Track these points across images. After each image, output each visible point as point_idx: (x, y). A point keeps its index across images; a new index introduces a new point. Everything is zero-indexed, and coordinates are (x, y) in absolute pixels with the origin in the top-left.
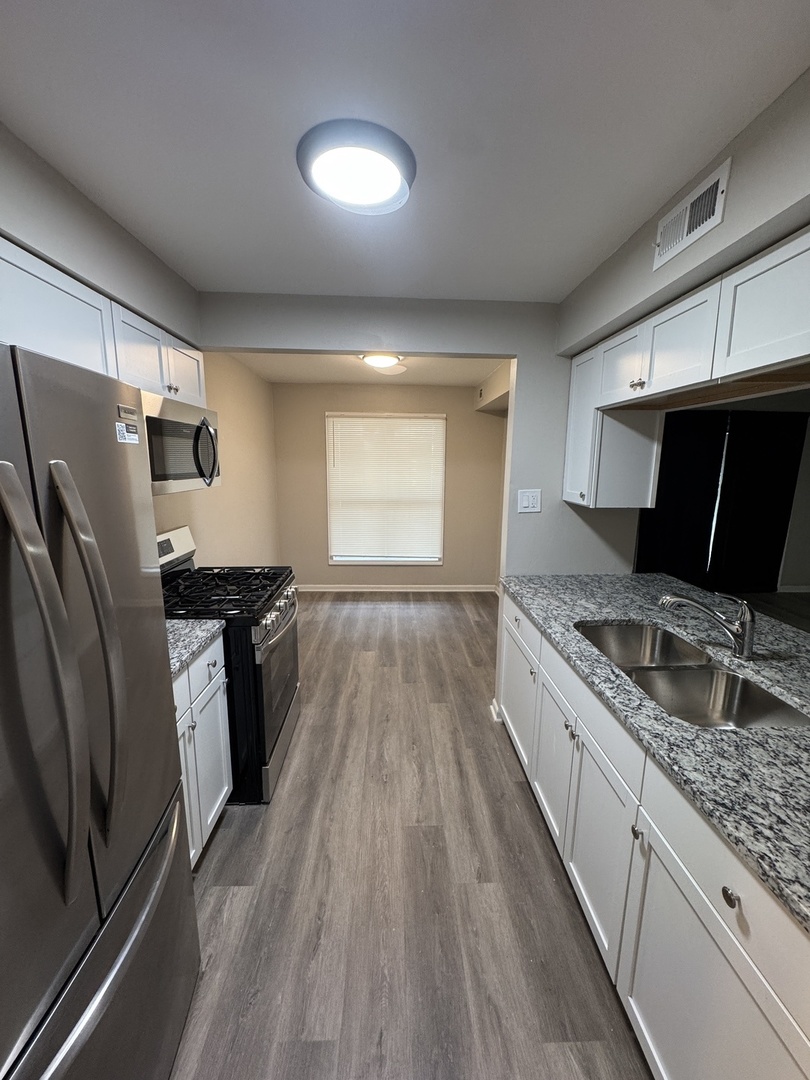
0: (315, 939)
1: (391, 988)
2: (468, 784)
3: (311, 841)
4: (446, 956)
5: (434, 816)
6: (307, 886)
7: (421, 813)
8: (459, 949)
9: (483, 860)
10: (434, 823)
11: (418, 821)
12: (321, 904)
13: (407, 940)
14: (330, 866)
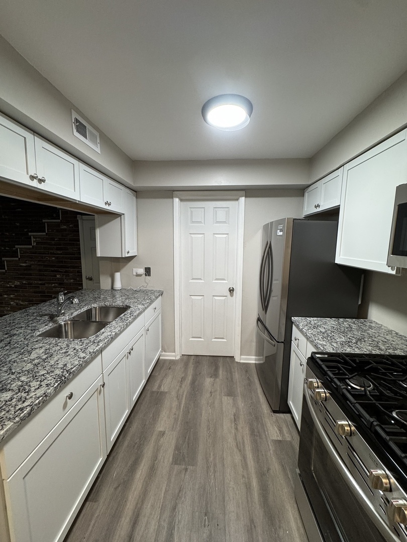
0: (236, 418)
1: (208, 404)
2: (137, 504)
3: (252, 462)
4: (188, 409)
5: (175, 473)
6: (246, 437)
7: (183, 475)
8: (183, 411)
9: (158, 440)
10: (176, 467)
11: (186, 470)
12: (236, 429)
13: (201, 415)
14: (237, 445)
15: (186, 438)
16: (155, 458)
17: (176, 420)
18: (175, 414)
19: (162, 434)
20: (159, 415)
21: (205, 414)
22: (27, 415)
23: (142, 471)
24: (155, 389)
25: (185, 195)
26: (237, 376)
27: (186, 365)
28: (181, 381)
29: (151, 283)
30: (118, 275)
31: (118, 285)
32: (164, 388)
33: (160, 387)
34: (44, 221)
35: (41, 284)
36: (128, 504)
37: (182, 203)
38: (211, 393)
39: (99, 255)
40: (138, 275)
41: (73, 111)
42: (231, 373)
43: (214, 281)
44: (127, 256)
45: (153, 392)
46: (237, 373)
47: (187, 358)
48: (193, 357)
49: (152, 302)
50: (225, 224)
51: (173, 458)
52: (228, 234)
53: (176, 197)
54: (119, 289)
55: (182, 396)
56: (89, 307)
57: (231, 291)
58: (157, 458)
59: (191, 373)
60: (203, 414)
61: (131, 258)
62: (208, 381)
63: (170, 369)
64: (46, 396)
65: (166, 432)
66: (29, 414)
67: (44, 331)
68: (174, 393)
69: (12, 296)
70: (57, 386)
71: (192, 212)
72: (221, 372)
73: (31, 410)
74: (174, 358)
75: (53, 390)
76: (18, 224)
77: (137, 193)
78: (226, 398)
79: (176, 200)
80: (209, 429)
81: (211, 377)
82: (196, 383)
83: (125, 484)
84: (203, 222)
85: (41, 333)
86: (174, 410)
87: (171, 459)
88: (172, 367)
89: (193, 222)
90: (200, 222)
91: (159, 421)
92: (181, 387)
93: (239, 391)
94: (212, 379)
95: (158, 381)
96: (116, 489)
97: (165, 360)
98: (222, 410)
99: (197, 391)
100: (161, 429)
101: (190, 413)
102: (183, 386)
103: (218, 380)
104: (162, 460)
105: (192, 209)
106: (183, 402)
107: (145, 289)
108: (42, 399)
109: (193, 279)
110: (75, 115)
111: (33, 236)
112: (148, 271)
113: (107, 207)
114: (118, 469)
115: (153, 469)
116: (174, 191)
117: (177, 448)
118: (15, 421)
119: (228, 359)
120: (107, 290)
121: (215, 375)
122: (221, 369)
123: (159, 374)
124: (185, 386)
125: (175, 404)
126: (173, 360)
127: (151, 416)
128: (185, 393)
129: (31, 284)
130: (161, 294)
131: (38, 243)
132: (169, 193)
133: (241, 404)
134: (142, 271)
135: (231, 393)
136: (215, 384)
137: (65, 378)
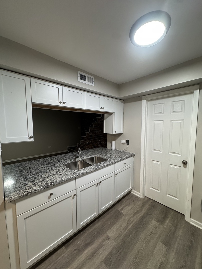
0: (161, 266)
4: (130, 234)
8: (127, 232)
10: (104, 265)
15: (118, 251)
16: (97, 249)
17: (120, 235)
18: (121, 231)
19: (108, 238)
20: (113, 226)
21: (139, 245)
22: (25, 195)
23: (88, 251)
24: (119, 209)
25: (149, 97)
26: (180, 232)
27: (145, 204)
28: (136, 213)
29: (129, 149)
30: (113, 142)
31: (113, 148)
32: (124, 212)
33: (122, 209)
34: (97, 118)
35: (94, 143)
36: (74, 263)
37: (149, 102)
38: (151, 232)
39: (104, 132)
40: (123, 144)
41: (78, 71)
42: (176, 227)
43: (170, 154)
44: (115, 133)
45: (117, 210)
46: (181, 231)
47: (147, 200)
48: (151, 201)
49: (122, 160)
50: (182, 113)
51: (105, 258)
52: (183, 120)
53: (144, 99)
54: (113, 149)
55: (131, 223)
56: (93, 156)
57: (185, 163)
58: (98, 250)
59: (145, 211)
60: (137, 244)
61: (119, 135)
62: (154, 223)
63: (133, 201)
64: (36, 190)
65: (111, 239)
66: (26, 195)
67: (69, 163)
68: (127, 218)
69: (87, 146)
70: (43, 188)
71: (155, 107)
72: (167, 221)
73: (27, 194)
74: (139, 196)
75: (40, 189)
76: (94, 120)
77: (124, 101)
78: (161, 244)
79: (144, 102)
80: (136, 258)
81: (157, 221)
82: (145, 220)
83: (80, 251)
84: (163, 112)
85: (67, 163)
86: (122, 229)
87: (104, 258)
88: (135, 201)
89: (156, 113)
90: (161, 113)
91: (111, 229)
92: (134, 216)
93: (176, 247)
94: (157, 223)
95: (123, 206)
96: (75, 250)
97: (134, 195)
98: (153, 252)
99: (142, 225)
100: (109, 235)
101: (130, 237)
102: (135, 216)
103: (162, 226)
104: (100, 254)
105: (155, 105)
106: (129, 227)
107: (126, 151)
108: (34, 191)
109: (154, 150)
110: (79, 73)
111: (94, 124)
112: (128, 142)
113: (102, 110)
114: (81, 240)
115: (93, 255)
116: (143, 96)
117: (111, 254)
118: (19, 196)
119: (179, 215)
120: (108, 149)
121: (161, 221)
122: (168, 220)
123: (126, 202)
124: (136, 217)
125: (125, 225)
126: (138, 197)
127: (109, 223)
128: (134, 222)
129: (92, 142)
130: (134, 156)
131: (95, 127)
132: (139, 98)
133: (172, 258)
134: (124, 142)
135: (168, 243)
136: (157, 228)
137: (48, 186)
